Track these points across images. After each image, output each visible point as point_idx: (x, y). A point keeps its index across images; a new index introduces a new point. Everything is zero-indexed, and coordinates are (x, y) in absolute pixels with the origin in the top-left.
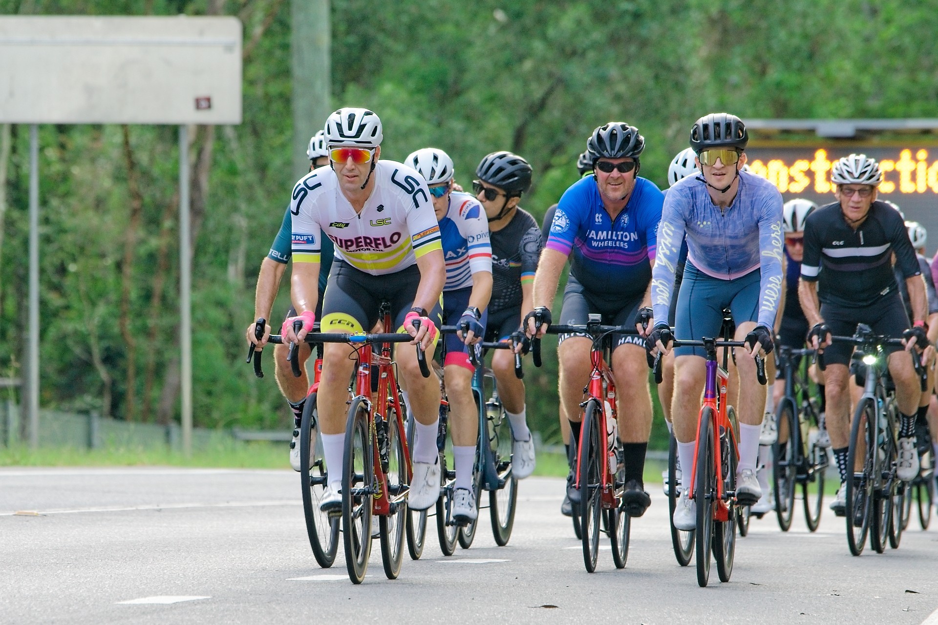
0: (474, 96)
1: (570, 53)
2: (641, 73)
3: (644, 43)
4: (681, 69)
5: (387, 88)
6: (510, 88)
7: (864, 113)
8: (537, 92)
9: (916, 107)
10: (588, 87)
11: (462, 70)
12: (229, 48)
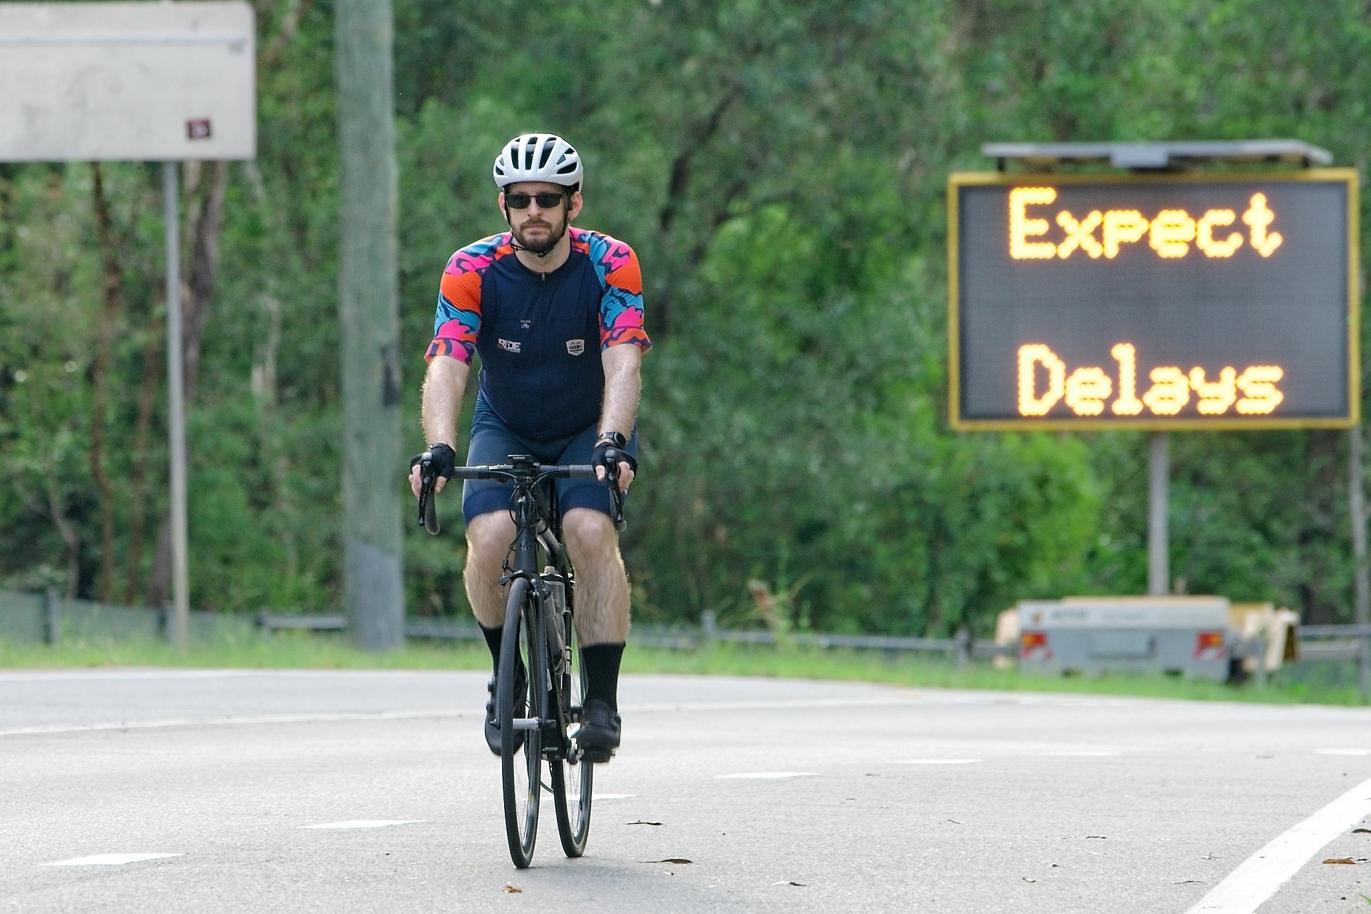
0: (611, 115)
1: (752, 48)
2: (857, 75)
3: (861, 34)
4: (916, 71)
5: (484, 105)
6: (666, 103)
7: (1189, 133)
8: (704, 106)
9: (1267, 122)
10: (778, 98)
11: (592, 76)
12: (236, 47)
